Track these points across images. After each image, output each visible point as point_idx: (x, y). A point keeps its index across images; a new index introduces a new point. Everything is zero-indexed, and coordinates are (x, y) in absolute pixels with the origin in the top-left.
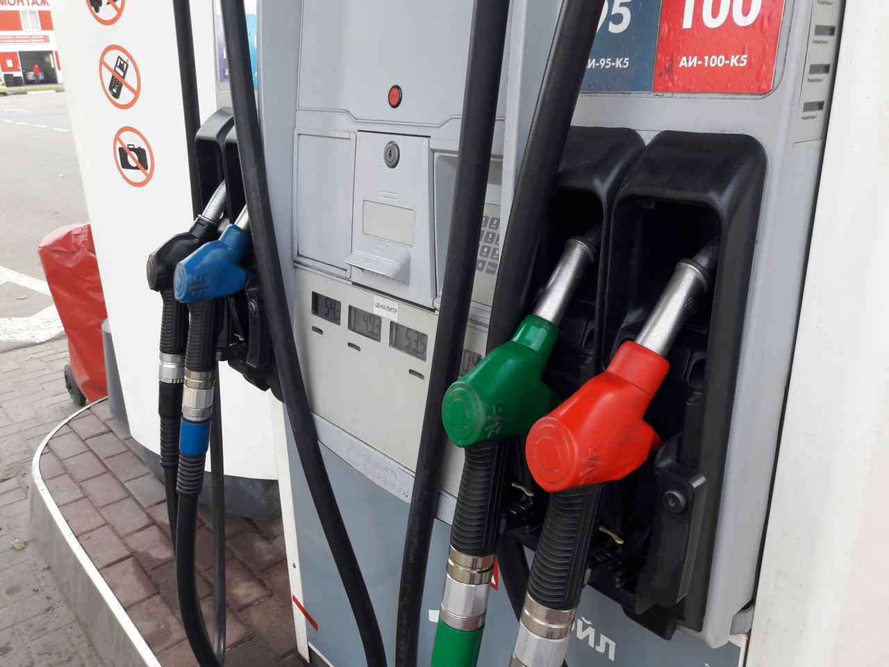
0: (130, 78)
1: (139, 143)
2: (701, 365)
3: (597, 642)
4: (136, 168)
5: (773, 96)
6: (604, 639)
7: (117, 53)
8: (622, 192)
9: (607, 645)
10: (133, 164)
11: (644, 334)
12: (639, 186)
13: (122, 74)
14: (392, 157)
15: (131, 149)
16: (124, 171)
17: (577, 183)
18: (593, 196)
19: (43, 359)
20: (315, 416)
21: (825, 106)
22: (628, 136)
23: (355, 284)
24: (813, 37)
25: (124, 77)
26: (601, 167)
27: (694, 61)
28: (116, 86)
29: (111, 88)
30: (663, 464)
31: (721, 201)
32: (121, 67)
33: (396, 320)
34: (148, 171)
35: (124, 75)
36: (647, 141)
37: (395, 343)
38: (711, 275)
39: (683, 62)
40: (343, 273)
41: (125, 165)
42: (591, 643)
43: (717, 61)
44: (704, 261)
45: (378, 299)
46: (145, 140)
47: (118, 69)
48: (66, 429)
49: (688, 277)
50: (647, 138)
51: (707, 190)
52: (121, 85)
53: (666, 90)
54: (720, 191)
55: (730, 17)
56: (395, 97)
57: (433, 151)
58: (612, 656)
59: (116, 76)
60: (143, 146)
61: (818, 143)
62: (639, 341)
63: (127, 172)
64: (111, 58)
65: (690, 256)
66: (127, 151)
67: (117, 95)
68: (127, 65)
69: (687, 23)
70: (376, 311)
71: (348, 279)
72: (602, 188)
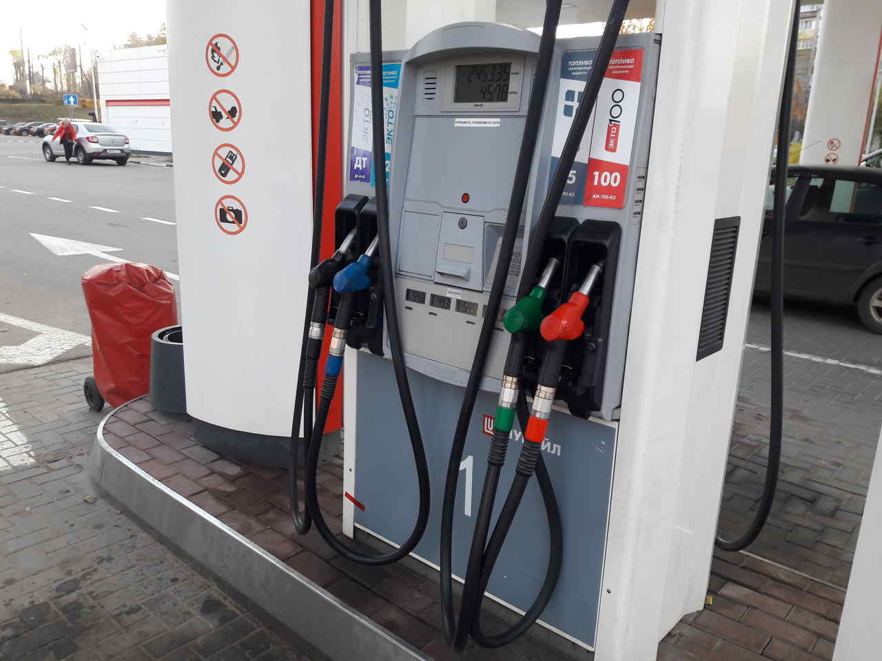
0: (237, 165)
1: (237, 206)
2: (601, 300)
3: (552, 449)
4: (233, 222)
5: (623, 210)
6: (555, 446)
7: (228, 149)
8: (572, 241)
9: (557, 448)
10: (229, 218)
11: (581, 289)
12: (579, 237)
13: (231, 162)
14: (463, 224)
15: (230, 210)
16: (222, 224)
17: (556, 236)
18: (562, 241)
19: (47, 378)
20: (405, 354)
21: (641, 213)
22: (574, 221)
23: (436, 283)
24: (636, 192)
25: (232, 164)
26: (564, 231)
27: (598, 196)
28: (224, 169)
29: (220, 170)
30: (588, 335)
31: (607, 243)
32: (231, 158)
33: (460, 299)
34: (242, 225)
35: (233, 163)
36: (581, 223)
37: (458, 309)
38: (603, 269)
39: (594, 196)
40: (429, 278)
41: (224, 219)
42: (549, 451)
43: (606, 197)
44: (601, 264)
45: (449, 289)
46: (242, 204)
47: (228, 159)
48: (113, 419)
49: (596, 269)
50: (581, 222)
51: (601, 239)
52: (229, 169)
53: (588, 205)
54: (607, 240)
55: (610, 183)
56: (466, 198)
57: (485, 222)
58: (559, 454)
59: (227, 164)
60: (240, 208)
61: (638, 226)
62: (580, 291)
63: (224, 225)
64: (224, 152)
65: (596, 263)
66: (227, 211)
67: (224, 175)
68: (236, 157)
69: (596, 183)
70: (448, 295)
71: (433, 281)
72: (566, 238)
